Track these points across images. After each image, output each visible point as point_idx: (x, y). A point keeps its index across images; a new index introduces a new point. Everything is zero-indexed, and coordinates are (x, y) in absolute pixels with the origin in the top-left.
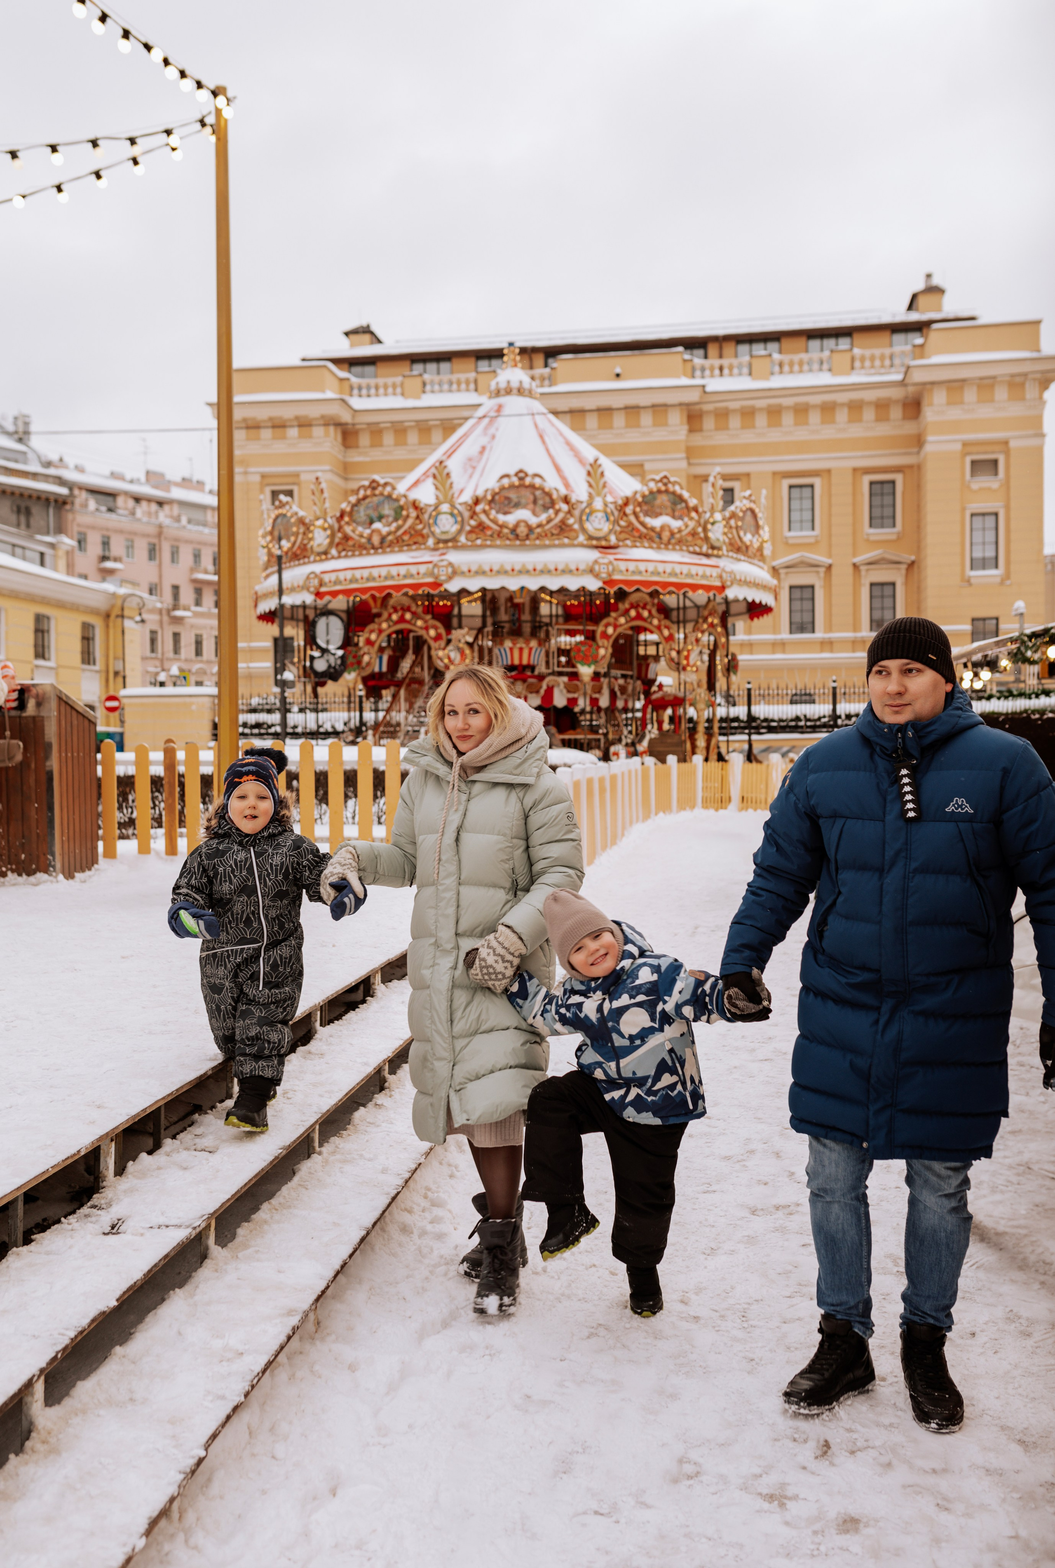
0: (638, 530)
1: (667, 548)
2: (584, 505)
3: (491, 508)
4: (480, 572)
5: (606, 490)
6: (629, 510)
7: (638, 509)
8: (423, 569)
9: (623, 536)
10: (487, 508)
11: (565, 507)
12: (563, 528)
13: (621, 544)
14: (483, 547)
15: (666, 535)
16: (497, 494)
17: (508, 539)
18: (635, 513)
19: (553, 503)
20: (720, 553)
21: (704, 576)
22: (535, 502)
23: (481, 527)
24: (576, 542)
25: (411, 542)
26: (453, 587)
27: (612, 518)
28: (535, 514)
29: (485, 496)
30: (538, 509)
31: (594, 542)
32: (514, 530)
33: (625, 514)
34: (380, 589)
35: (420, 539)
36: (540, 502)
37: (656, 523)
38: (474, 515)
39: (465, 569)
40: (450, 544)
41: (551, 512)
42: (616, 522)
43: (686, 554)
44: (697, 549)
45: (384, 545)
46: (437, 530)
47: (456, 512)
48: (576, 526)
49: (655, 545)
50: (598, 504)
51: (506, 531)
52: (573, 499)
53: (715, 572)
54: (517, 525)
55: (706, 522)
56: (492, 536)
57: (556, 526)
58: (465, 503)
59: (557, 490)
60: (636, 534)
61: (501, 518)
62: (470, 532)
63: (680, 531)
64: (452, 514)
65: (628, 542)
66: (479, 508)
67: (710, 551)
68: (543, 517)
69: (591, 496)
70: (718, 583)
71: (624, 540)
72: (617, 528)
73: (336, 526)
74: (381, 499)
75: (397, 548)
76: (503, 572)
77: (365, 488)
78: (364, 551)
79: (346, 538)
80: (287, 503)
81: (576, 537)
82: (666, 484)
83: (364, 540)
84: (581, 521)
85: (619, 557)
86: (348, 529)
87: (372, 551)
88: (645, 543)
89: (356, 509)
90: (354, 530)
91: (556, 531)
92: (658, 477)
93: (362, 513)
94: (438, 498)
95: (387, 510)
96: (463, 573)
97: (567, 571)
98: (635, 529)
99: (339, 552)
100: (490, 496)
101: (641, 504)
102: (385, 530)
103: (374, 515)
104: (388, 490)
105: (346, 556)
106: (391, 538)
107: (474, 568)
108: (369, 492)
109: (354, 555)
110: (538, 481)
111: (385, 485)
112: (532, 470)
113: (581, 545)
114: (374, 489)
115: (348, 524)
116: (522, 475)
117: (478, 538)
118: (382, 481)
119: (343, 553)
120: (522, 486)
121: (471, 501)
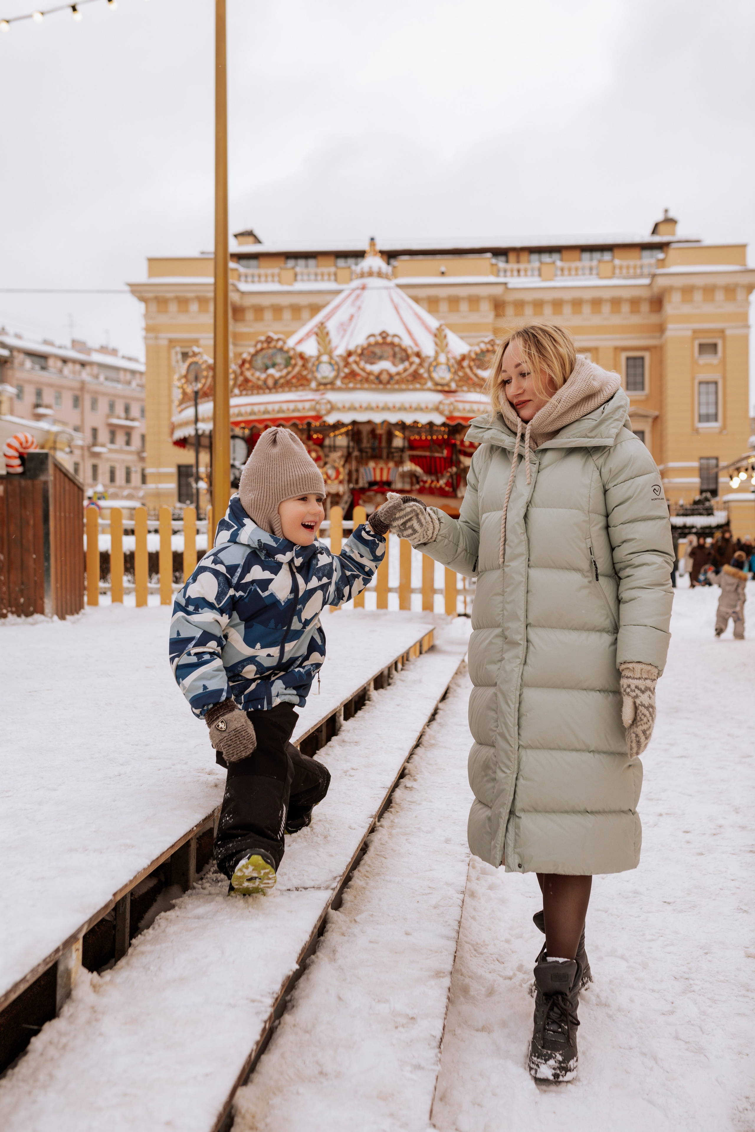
0: (471, 379)
2: (431, 360)
3: (361, 360)
4: (352, 408)
5: (448, 349)
6: (465, 364)
7: (472, 364)
8: (307, 405)
9: (461, 383)
10: (358, 359)
11: (417, 360)
12: (416, 376)
13: (459, 389)
14: (354, 389)
16: (366, 349)
17: (374, 383)
18: (471, 368)
19: (408, 357)
22: (394, 355)
23: (353, 374)
24: (426, 387)
25: (298, 384)
26: (331, 419)
27: (453, 370)
28: (394, 364)
29: (356, 351)
30: (397, 361)
31: (439, 388)
32: (378, 377)
33: (462, 367)
34: (274, 420)
35: (305, 382)
36: (398, 356)
37: (483, 374)
38: (347, 364)
39: (340, 405)
40: (329, 386)
41: (407, 364)
42: (455, 373)
45: (277, 386)
46: (319, 376)
47: (333, 362)
48: (426, 375)
50: (442, 358)
51: (372, 377)
52: (423, 356)
54: (381, 373)
56: (361, 381)
57: (410, 375)
58: (340, 356)
59: (411, 347)
60: (470, 382)
61: (369, 367)
62: (344, 378)
64: (330, 364)
65: (465, 388)
66: (351, 359)
68: (401, 368)
69: (437, 353)
71: (461, 386)
72: (457, 378)
73: (238, 371)
74: (274, 350)
75: (287, 389)
76: (369, 408)
77: (262, 342)
78: (261, 391)
79: (247, 381)
80: (199, 353)
81: (425, 383)
82: (492, 346)
83: (260, 383)
84: (429, 372)
85: (458, 399)
86: (248, 374)
87: (267, 391)
88: (478, 389)
89: (255, 358)
90: (253, 375)
91: (410, 378)
92: (487, 340)
93: (259, 361)
94: (319, 351)
95: (279, 359)
96: (338, 409)
97: (419, 409)
98: (469, 378)
99: (241, 391)
100: (359, 351)
101: (473, 360)
102: (277, 375)
103: (269, 363)
104: (280, 344)
105: (247, 395)
106: (282, 381)
107: (347, 405)
108: (265, 345)
109: (252, 394)
110: (396, 340)
111: (278, 340)
112: (391, 331)
113: (430, 390)
114: (269, 343)
115: (248, 369)
116: (384, 335)
117: (350, 382)
118: (275, 337)
119: (244, 392)
120: (385, 343)
121: (345, 354)
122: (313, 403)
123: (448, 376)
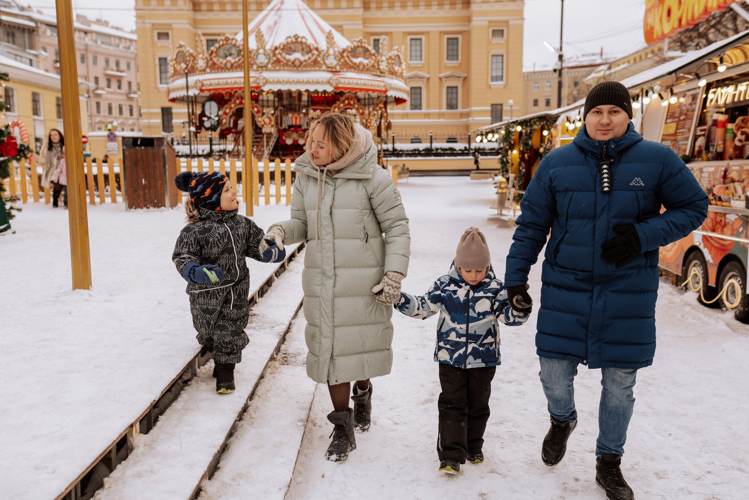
0: (349, 64)
1: (361, 73)
2: (325, 52)
3: (283, 52)
4: (278, 82)
5: (334, 45)
6: (345, 54)
7: (349, 54)
8: (252, 80)
9: (342, 67)
10: (281, 52)
11: (316, 53)
12: (316, 62)
13: (342, 70)
14: (279, 70)
15: (361, 67)
16: (286, 45)
17: (291, 67)
18: (348, 57)
19: (311, 51)
20: (385, 75)
21: (378, 86)
22: (303, 49)
23: (278, 61)
24: (322, 69)
26: (266, 88)
27: (337, 58)
28: (303, 55)
29: (280, 47)
30: (304, 53)
31: (330, 69)
32: (293, 63)
33: (343, 57)
34: (232, 89)
36: (305, 50)
37: (357, 61)
38: (275, 55)
39: (271, 80)
40: (264, 68)
41: (310, 55)
42: (339, 60)
43: (370, 75)
44: (375, 73)
45: (233, 68)
46: (258, 62)
47: (266, 53)
48: (322, 62)
49: (356, 71)
50: (331, 51)
51: (290, 63)
52: (320, 50)
53: (383, 84)
54: (295, 60)
55: (379, 61)
56: (283, 65)
57: (312, 61)
58: (270, 50)
59: (313, 45)
60: (348, 66)
61: (288, 57)
62: (273, 63)
63: (367, 65)
64: (265, 54)
65: (345, 70)
66: (277, 52)
67: (380, 74)
68: (307, 57)
69: (328, 48)
70: (384, 89)
71: (343, 68)
72: (340, 63)
73: (209, 58)
74: (231, 46)
75: (239, 70)
76: (288, 82)
77: (223, 40)
78: (223, 71)
79: (214, 64)
80: (184, 46)
81: (321, 67)
82: (361, 43)
83: (223, 65)
84: (323, 59)
85: (341, 76)
86: (215, 60)
87: (227, 71)
88: (353, 70)
89: (218, 50)
90: (218, 60)
91: (312, 64)
92: (358, 40)
93: (222, 52)
94: (258, 46)
95: (234, 51)
96: (270, 83)
97: (318, 83)
98: (348, 64)
99: (211, 71)
100: (282, 47)
101: (350, 52)
102: (233, 61)
103: (228, 53)
104: (234, 42)
105: (214, 73)
106: (236, 65)
107: (276, 80)
108: (225, 42)
109: (218, 72)
110: (304, 40)
111: (233, 39)
112: (301, 35)
113: (324, 70)
114: (227, 41)
115: (215, 57)
116: (296, 37)
117: (276, 66)
118: (231, 37)
119: (213, 71)
120: (297, 42)
121: (273, 49)
122: (255, 79)
123: (335, 62)
